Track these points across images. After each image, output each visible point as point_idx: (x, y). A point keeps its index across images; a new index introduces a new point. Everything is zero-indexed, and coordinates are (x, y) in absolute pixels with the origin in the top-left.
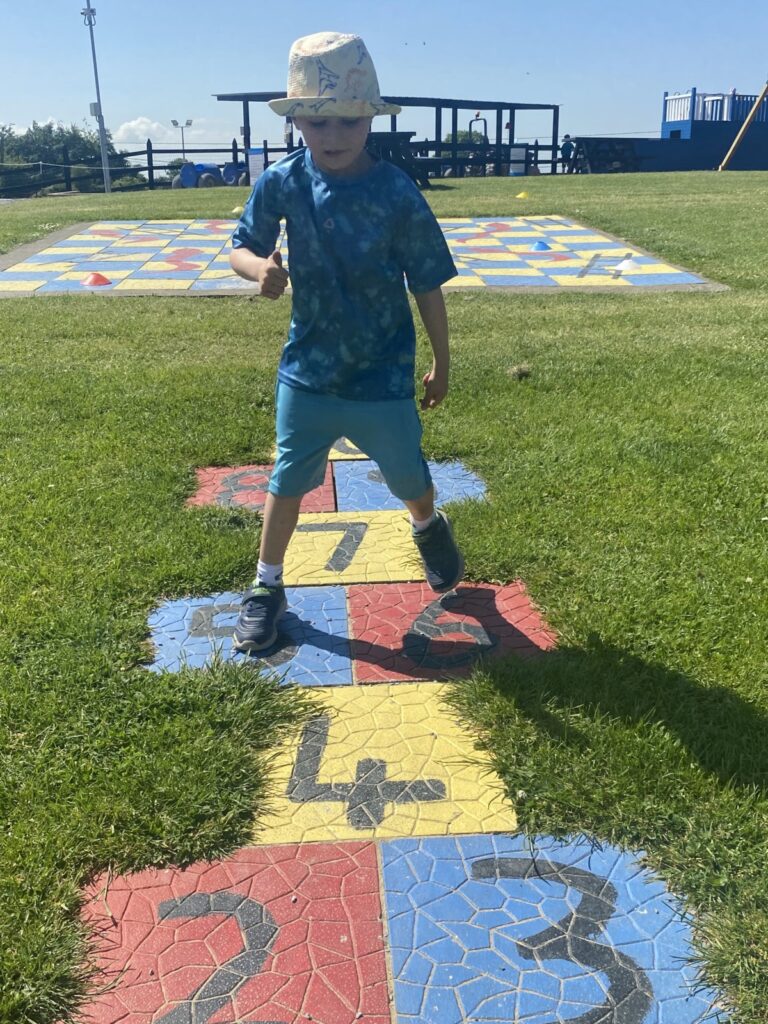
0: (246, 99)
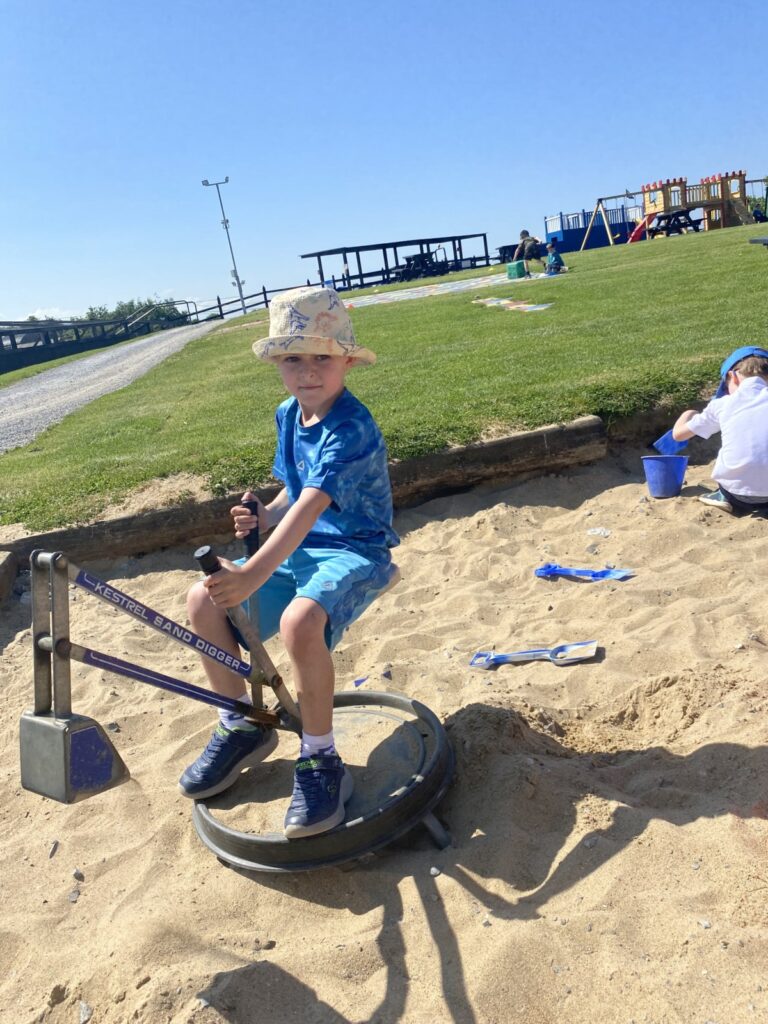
0: (319, 255)
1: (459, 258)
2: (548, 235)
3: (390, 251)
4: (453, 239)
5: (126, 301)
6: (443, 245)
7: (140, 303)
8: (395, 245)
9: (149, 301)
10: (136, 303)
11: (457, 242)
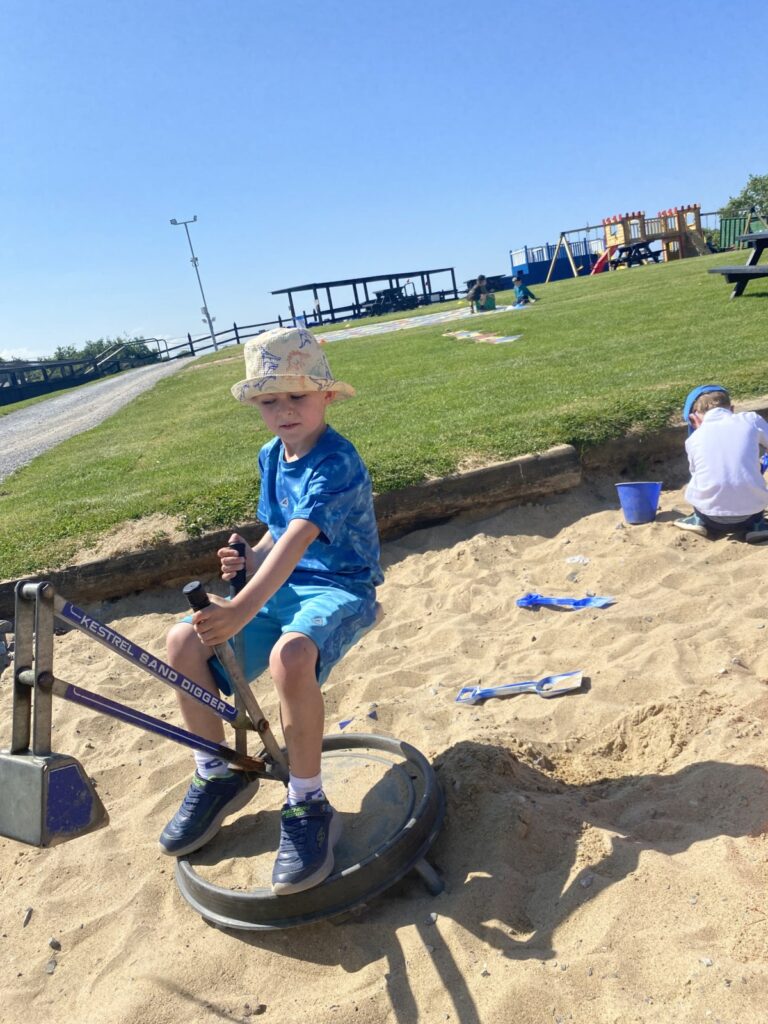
0: (289, 291)
1: (428, 292)
2: (513, 268)
3: (360, 287)
4: (421, 274)
5: (95, 341)
6: (412, 279)
7: (109, 342)
8: (364, 281)
9: (118, 339)
10: (105, 342)
11: (425, 276)
